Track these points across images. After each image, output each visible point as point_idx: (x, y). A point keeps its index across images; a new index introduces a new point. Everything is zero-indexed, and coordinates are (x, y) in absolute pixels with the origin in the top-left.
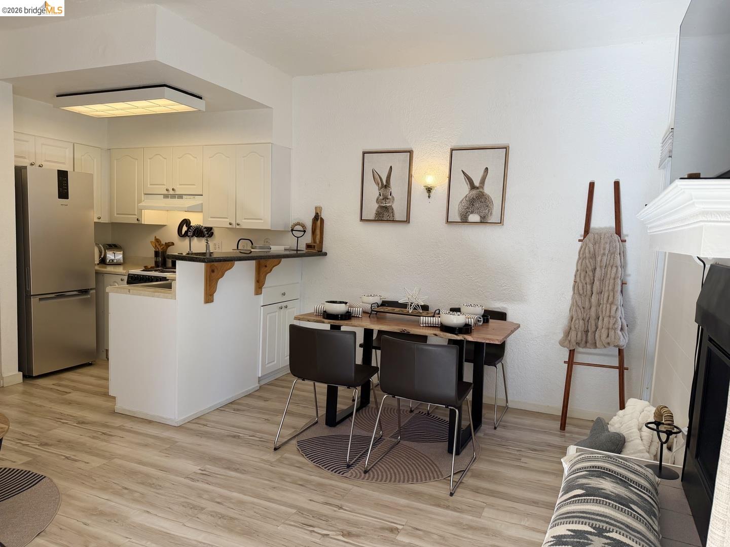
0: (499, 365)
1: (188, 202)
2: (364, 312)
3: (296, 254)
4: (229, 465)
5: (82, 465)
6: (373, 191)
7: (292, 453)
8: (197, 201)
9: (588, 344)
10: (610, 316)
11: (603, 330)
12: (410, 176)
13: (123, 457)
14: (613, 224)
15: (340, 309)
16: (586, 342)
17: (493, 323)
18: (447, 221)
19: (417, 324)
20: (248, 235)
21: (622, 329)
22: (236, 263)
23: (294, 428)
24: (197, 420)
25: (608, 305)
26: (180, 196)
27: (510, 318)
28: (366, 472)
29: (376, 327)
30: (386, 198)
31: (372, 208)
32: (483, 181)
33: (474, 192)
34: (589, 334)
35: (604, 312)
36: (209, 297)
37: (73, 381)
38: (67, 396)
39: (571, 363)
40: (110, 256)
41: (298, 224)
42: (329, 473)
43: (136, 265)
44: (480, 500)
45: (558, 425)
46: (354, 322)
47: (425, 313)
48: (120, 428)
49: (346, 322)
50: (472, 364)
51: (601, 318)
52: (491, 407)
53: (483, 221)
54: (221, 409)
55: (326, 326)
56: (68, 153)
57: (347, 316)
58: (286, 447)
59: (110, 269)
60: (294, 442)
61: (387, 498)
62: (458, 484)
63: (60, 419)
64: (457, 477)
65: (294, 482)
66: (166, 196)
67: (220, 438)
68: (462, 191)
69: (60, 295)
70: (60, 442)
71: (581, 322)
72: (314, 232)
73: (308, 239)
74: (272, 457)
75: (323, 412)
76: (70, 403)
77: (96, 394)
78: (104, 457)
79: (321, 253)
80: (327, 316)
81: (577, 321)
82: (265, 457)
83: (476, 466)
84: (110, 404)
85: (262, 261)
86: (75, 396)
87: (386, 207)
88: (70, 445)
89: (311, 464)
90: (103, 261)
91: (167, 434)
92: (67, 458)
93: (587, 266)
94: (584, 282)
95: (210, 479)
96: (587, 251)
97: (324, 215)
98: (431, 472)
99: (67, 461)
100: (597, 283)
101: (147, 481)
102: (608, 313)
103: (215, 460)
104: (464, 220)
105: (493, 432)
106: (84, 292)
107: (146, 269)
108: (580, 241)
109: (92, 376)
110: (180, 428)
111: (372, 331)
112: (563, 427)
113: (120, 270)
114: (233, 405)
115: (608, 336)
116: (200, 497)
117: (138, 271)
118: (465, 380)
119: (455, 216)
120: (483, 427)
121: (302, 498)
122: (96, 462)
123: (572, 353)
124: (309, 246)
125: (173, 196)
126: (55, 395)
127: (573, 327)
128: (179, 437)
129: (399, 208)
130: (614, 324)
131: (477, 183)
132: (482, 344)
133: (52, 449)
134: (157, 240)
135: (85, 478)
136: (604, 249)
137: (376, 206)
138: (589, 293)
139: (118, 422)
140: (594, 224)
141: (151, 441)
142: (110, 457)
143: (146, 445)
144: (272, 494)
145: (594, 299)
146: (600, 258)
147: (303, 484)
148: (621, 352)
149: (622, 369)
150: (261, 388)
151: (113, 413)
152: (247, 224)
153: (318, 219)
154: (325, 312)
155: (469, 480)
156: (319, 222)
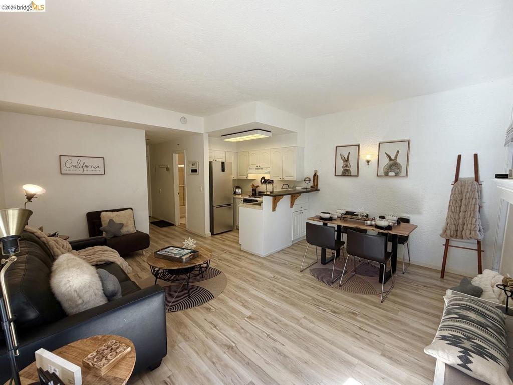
0: (406, 244)
1: (265, 171)
2: (338, 217)
3: (306, 191)
4: (284, 275)
5: (232, 269)
6: (341, 163)
7: (307, 273)
8: (268, 170)
9: (458, 237)
10: (472, 224)
11: (467, 231)
12: (358, 156)
13: (246, 268)
14: (474, 176)
15: (327, 216)
16: (457, 236)
17: (403, 224)
18: (378, 176)
19: (364, 224)
20: (287, 183)
21: (480, 231)
22: (284, 196)
23: (307, 263)
24: (270, 256)
25: (471, 218)
26: (262, 169)
27: (411, 222)
28: (340, 286)
29: (343, 224)
30: (347, 166)
31: (340, 171)
32: (396, 157)
33: (392, 162)
34: (459, 232)
35: (468, 221)
36: (274, 209)
37: (226, 236)
38: (226, 242)
39: (447, 245)
40: (237, 191)
41: (307, 178)
42: (324, 284)
43: (246, 194)
44: (396, 307)
45: (440, 275)
46: (333, 222)
47: (367, 219)
48: (244, 256)
49: (330, 222)
50: (391, 243)
51: (466, 224)
52: (401, 263)
53: (397, 175)
54: (279, 252)
55: (320, 223)
56: (224, 155)
57: (330, 219)
58: (305, 271)
59: (237, 196)
60: (308, 269)
61: (351, 299)
62: (385, 298)
63: (224, 250)
64: (384, 295)
65: (309, 286)
66: (257, 169)
67: (279, 264)
68: (385, 162)
69: (222, 206)
70: (225, 259)
71: (454, 226)
72: (314, 181)
73: (311, 184)
74: (300, 275)
75: (320, 257)
76: (226, 245)
77: (234, 242)
78: (240, 267)
79: (317, 190)
80: (321, 218)
81: (451, 225)
82: (297, 274)
83: (393, 290)
84: (239, 246)
85: (293, 195)
86: (228, 242)
87: (347, 170)
88: (228, 261)
89: (316, 279)
90: (235, 193)
91: (259, 260)
92: (228, 265)
93: (457, 198)
94: (455, 206)
95: (277, 280)
96: (457, 190)
97: (318, 174)
98: (372, 291)
99: (228, 267)
100: (463, 207)
101: (254, 278)
102: (470, 222)
103: (278, 273)
104: (386, 175)
105: (402, 275)
106: (229, 205)
107: (250, 196)
108: (452, 185)
109: (232, 235)
110: (264, 258)
111: (341, 226)
112: (442, 277)
113: (240, 196)
114: (282, 251)
115: (471, 234)
116: (274, 287)
117: (247, 197)
118: (388, 251)
119: (381, 173)
120: (397, 272)
121: (314, 294)
122: (237, 268)
123: (448, 241)
124: (311, 187)
125: (259, 169)
126: (221, 242)
127: (448, 228)
128: (264, 262)
129: (353, 170)
130: (475, 228)
131: (393, 158)
132: (397, 235)
133: (222, 262)
134: (253, 185)
135: (235, 274)
136: (468, 189)
137: (342, 169)
138: (458, 211)
139: (242, 254)
140: (461, 176)
141: (254, 262)
142: (242, 267)
143: (253, 264)
144: (301, 290)
145: (462, 214)
146: (465, 194)
147: (314, 287)
148: (479, 242)
149: (480, 251)
150: (293, 245)
151: (241, 250)
152: (286, 179)
153: (316, 176)
154: (320, 217)
155: (390, 297)
156: (316, 177)
